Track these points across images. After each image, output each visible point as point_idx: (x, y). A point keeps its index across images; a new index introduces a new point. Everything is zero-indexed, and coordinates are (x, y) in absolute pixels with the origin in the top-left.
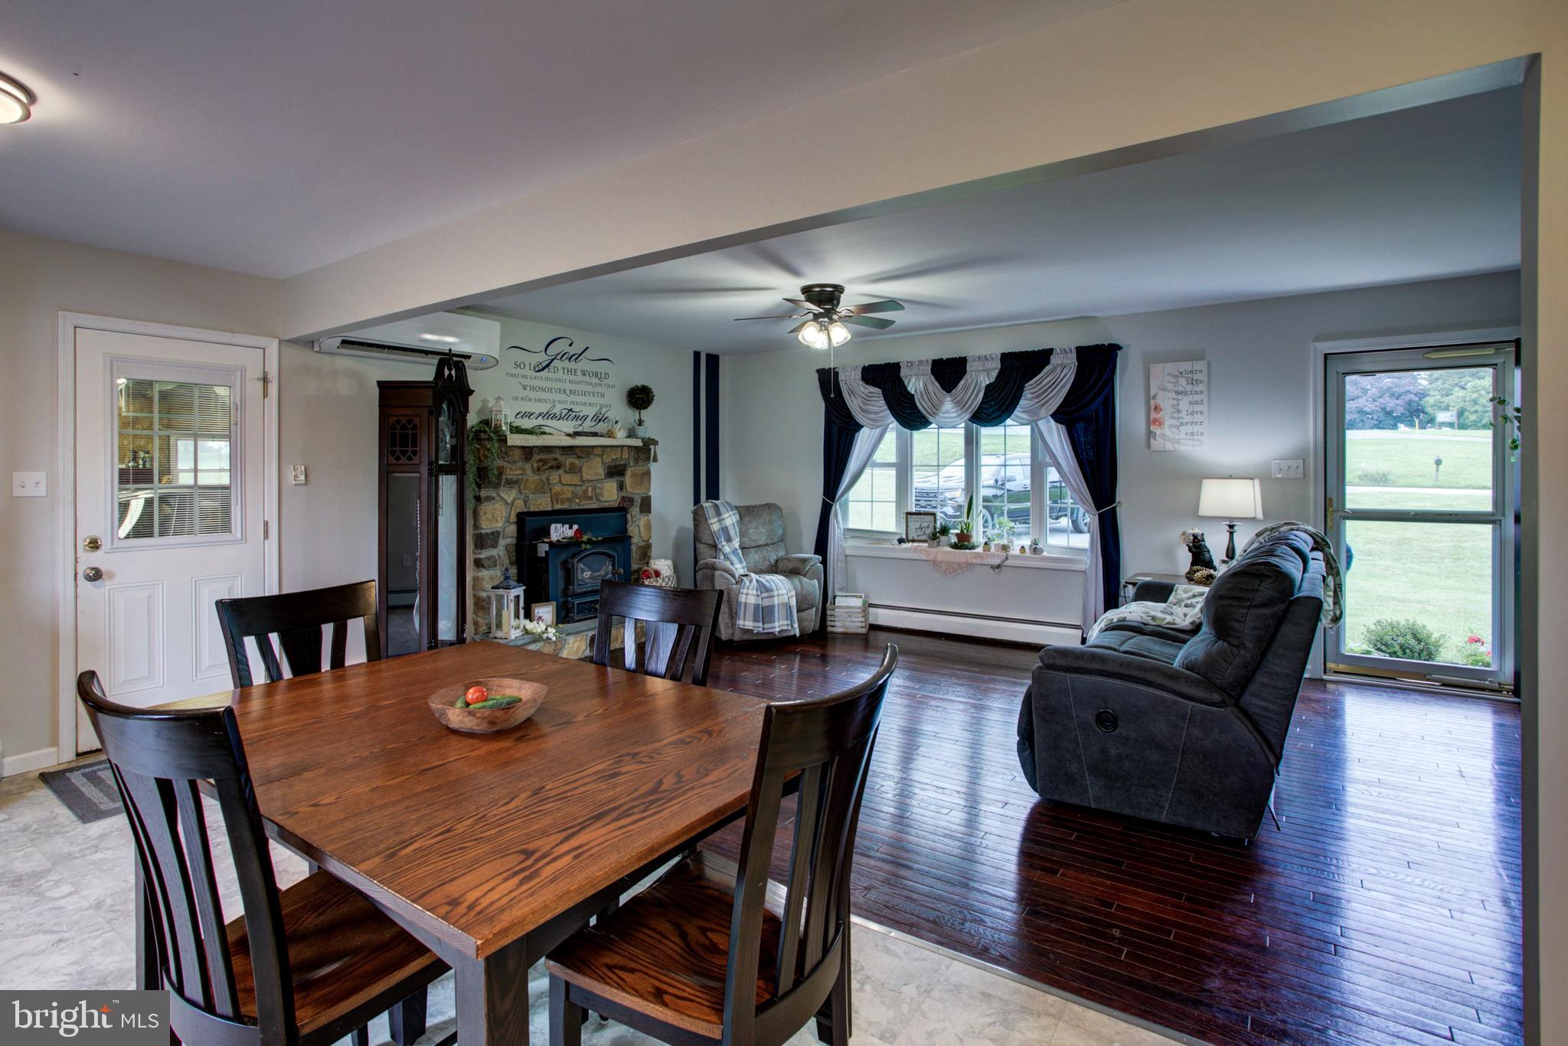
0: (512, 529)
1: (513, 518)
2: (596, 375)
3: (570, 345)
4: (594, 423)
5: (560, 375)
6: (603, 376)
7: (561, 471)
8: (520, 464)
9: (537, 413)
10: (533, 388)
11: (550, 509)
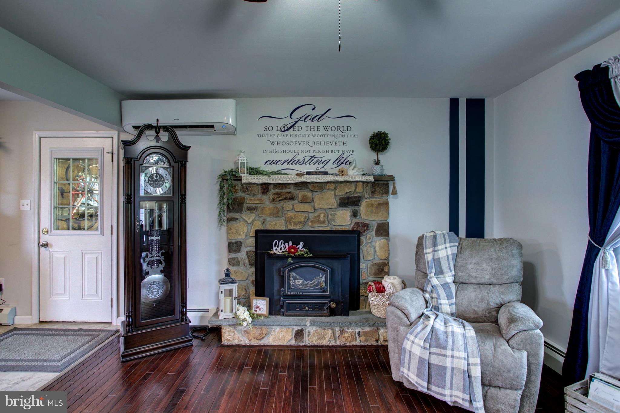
0: (252, 241)
1: (252, 233)
2: (339, 129)
3: (313, 109)
4: (336, 165)
5: (303, 132)
6: (345, 129)
7: (296, 201)
8: (260, 196)
9: (283, 160)
10: (279, 143)
11: (284, 229)
